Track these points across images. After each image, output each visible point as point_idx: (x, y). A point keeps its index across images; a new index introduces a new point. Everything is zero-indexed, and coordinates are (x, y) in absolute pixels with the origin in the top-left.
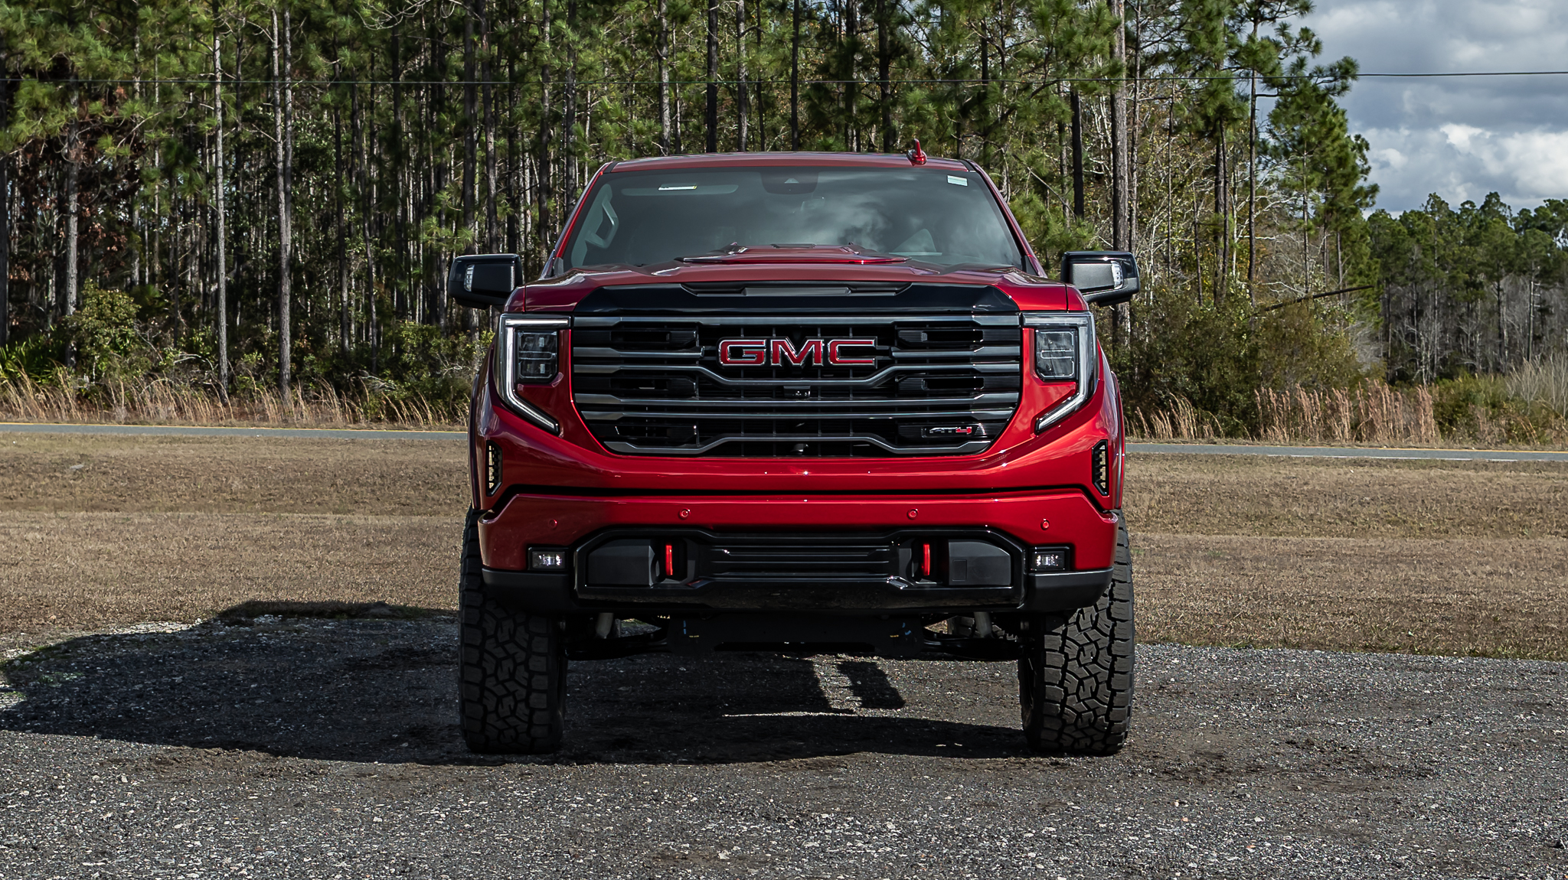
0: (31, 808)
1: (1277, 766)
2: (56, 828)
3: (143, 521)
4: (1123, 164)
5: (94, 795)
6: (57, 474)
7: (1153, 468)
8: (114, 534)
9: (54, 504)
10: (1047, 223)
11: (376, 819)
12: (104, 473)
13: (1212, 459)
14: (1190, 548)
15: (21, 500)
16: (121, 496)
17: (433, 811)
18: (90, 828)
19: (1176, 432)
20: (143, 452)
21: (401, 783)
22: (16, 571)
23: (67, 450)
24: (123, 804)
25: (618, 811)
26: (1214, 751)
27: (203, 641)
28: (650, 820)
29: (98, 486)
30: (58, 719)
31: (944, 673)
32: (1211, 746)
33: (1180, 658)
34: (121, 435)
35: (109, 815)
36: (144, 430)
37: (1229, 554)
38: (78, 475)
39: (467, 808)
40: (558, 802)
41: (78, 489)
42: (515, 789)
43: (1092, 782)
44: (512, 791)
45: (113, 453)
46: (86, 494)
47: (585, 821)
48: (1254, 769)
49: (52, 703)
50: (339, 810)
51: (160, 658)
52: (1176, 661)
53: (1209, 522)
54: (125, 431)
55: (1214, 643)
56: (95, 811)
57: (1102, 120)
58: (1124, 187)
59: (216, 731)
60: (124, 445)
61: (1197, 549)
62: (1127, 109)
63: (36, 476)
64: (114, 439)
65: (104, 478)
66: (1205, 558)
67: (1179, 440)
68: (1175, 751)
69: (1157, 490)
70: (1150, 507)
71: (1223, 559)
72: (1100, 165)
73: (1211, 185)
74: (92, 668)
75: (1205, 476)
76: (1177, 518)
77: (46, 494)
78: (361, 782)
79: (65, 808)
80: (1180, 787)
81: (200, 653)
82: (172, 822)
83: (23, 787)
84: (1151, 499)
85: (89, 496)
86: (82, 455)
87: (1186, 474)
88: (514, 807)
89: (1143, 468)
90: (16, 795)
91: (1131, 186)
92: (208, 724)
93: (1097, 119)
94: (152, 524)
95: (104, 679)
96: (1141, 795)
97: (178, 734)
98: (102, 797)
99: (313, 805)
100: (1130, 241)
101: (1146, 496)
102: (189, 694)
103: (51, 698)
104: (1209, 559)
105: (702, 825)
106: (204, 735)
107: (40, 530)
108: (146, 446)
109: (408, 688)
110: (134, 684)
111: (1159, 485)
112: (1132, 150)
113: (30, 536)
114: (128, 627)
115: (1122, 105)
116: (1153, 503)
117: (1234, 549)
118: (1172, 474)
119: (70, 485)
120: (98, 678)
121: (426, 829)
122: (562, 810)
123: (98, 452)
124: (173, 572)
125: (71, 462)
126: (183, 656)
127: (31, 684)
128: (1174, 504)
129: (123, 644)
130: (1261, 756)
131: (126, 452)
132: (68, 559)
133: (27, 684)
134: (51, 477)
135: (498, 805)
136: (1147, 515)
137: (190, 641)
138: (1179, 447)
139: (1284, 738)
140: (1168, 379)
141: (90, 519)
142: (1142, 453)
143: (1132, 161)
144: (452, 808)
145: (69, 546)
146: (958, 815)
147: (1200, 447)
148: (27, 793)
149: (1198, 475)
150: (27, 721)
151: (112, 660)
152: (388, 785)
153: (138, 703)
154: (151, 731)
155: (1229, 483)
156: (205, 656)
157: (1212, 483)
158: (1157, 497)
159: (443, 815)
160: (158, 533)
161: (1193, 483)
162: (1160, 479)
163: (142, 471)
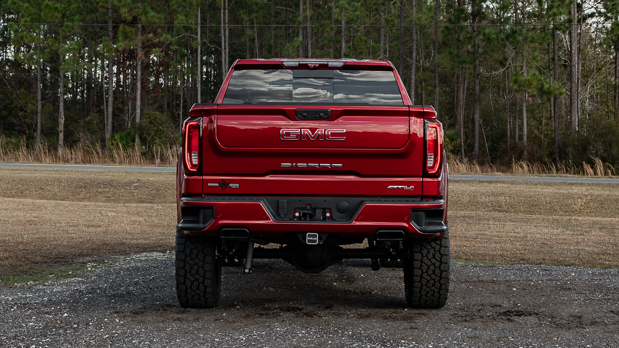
0: (76, 332)
1: (604, 322)
2: (83, 342)
3: (158, 208)
4: (575, 60)
5: (103, 327)
6: (128, 187)
7: (584, 189)
8: (145, 213)
9: (126, 200)
10: (542, 84)
11: (216, 339)
12: (147, 187)
13: (609, 185)
14: (594, 223)
15: (113, 198)
16: (153, 197)
17: (241, 337)
18: (98, 341)
19: (595, 173)
20: (163, 179)
21: (232, 324)
22: (99, 229)
23: (132, 178)
24: (114, 331)
25: (318, 338)
26: (578, 315)
27: (168, 260)
28: (330, 342)
29: (144, 193)
30: (100, 293)
31: (472, 278)
32: (578, 313)
33: (576, 273)
34: (155, 171)
35: (107, 336)
36: (165, 169)
37: (610, 226)
38: (136, 188)
39: (255, 335)
40: (294, 333)
41: (136, 194)
42: (278, 327)
43: (522, 328)
44: (277, 328)
45: (151, 179)
46: (139, 196)
47: (304, 341)
48: (593, 323)
49: (99, 287)
50: (202, 336)
51: (148, 268)
52: (573, 274)
53: (606, 212)
54: (157, 169)
55: (593, 266)
56: (102, 334)
57: (566, 41)
58: (575, 70)
59: (162, 300)
60: (156, 176)
61: (597, 224)
62: (577, 37)
63: (119, 188)
64: (152, 173)
65: (147, 189)
66: (599, 228)
67: (596, 176)
68: (561, 315)
69: (585, 198)
70: (581, 205)
71: (607, 228)
72: (565, 60)
73: (613, 68)
74: (119, 272)
75: (606, 192)
76: (593, 210)
77: (123, 196)
78: (216, 323)
79: (90, 333)
80: (560, 331)
81: (165, 266)
82: (132, 339)
83: (75, 323)
84: (582, 202)
85: (140, 197)
86: (138, 180)
87: (597, 191)
88: (275, 335)
89: (579, 189)
90: (72, 327)
91: (578, 69)
92: (159, 297)
93: (564, 41)
94: (161, 209)
95: (123, 276)
96: (541, 334)
97: (146, 301)
98: (106, 327)
99: (193, 333)
100: (578, 92)
101: (580, 200)
102: (156, 283)
103: (99, 284)
104: (601, 229)
105: (352, 344)
106: (156, 301)
107: (115, 212)
108: (165, 176)
109: (246, 282)
110: (135, 279)
111: (585, 196)
112: (579, 54)
113: (109, 214)
114: (138, 254)
115: (574, 35)
116: (583, 203)
117: (613, 224)
118: (591, 191)
119: (133, 192)
120: (121, 276)
121: (236, 344)
122: (295, 337)
123: (144, 178)
124: (163, 230)
125: (133, 182)
126: (157, 267)
127: (93, 278)
128: (592, 204)
129: (135, 261)
130: (598, 317)
131: (156, 179)
132: (122, 224)
133: (91, 278)
134: (125, 189)
135: (269, 334)
136: (580, 209)
137: (162, 260)
138: (596, 180)
139: (609, 309)
140: (595, 151)
141: (137, 207)
142: (579, 182)
143: (579, 58)
144: (249, 336)
145: (125, 218)
146: (461, 342)
147: (605, 180)
148: (76, 326)
149: (603, 192)
150: (87, 294)
151: (128, 268)
152: (226, 325)
153: (134, 287)
154: (135, 300)
155: (616, 196)
156: (166, 267)
157: (608, 195)
158: (584, 201)
159: (244, 339)
160: (163, 213)
161: (600, 195)
162: (586, 193)
163: (162, 186)
